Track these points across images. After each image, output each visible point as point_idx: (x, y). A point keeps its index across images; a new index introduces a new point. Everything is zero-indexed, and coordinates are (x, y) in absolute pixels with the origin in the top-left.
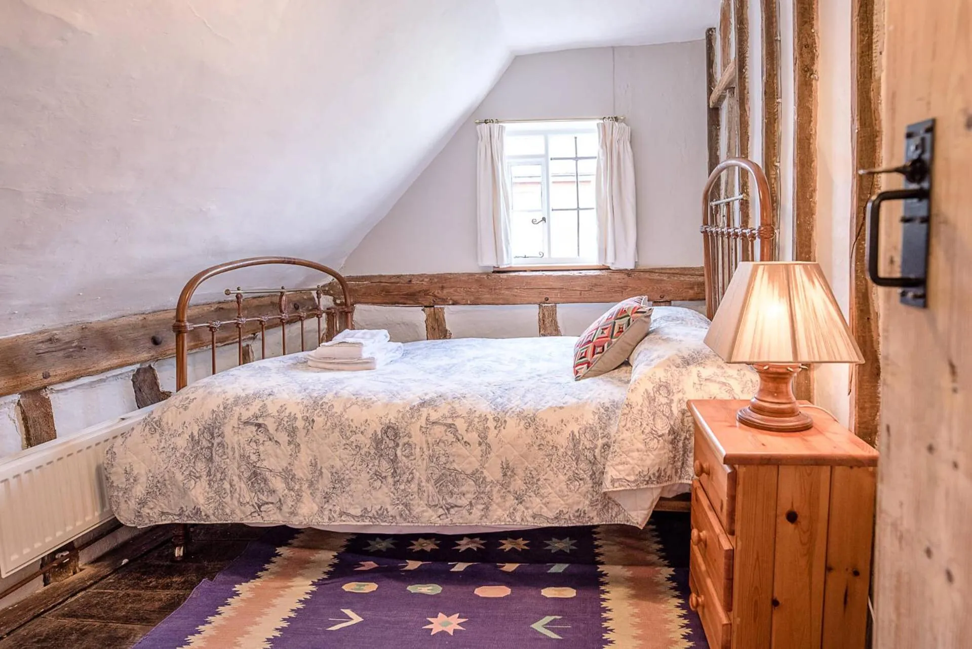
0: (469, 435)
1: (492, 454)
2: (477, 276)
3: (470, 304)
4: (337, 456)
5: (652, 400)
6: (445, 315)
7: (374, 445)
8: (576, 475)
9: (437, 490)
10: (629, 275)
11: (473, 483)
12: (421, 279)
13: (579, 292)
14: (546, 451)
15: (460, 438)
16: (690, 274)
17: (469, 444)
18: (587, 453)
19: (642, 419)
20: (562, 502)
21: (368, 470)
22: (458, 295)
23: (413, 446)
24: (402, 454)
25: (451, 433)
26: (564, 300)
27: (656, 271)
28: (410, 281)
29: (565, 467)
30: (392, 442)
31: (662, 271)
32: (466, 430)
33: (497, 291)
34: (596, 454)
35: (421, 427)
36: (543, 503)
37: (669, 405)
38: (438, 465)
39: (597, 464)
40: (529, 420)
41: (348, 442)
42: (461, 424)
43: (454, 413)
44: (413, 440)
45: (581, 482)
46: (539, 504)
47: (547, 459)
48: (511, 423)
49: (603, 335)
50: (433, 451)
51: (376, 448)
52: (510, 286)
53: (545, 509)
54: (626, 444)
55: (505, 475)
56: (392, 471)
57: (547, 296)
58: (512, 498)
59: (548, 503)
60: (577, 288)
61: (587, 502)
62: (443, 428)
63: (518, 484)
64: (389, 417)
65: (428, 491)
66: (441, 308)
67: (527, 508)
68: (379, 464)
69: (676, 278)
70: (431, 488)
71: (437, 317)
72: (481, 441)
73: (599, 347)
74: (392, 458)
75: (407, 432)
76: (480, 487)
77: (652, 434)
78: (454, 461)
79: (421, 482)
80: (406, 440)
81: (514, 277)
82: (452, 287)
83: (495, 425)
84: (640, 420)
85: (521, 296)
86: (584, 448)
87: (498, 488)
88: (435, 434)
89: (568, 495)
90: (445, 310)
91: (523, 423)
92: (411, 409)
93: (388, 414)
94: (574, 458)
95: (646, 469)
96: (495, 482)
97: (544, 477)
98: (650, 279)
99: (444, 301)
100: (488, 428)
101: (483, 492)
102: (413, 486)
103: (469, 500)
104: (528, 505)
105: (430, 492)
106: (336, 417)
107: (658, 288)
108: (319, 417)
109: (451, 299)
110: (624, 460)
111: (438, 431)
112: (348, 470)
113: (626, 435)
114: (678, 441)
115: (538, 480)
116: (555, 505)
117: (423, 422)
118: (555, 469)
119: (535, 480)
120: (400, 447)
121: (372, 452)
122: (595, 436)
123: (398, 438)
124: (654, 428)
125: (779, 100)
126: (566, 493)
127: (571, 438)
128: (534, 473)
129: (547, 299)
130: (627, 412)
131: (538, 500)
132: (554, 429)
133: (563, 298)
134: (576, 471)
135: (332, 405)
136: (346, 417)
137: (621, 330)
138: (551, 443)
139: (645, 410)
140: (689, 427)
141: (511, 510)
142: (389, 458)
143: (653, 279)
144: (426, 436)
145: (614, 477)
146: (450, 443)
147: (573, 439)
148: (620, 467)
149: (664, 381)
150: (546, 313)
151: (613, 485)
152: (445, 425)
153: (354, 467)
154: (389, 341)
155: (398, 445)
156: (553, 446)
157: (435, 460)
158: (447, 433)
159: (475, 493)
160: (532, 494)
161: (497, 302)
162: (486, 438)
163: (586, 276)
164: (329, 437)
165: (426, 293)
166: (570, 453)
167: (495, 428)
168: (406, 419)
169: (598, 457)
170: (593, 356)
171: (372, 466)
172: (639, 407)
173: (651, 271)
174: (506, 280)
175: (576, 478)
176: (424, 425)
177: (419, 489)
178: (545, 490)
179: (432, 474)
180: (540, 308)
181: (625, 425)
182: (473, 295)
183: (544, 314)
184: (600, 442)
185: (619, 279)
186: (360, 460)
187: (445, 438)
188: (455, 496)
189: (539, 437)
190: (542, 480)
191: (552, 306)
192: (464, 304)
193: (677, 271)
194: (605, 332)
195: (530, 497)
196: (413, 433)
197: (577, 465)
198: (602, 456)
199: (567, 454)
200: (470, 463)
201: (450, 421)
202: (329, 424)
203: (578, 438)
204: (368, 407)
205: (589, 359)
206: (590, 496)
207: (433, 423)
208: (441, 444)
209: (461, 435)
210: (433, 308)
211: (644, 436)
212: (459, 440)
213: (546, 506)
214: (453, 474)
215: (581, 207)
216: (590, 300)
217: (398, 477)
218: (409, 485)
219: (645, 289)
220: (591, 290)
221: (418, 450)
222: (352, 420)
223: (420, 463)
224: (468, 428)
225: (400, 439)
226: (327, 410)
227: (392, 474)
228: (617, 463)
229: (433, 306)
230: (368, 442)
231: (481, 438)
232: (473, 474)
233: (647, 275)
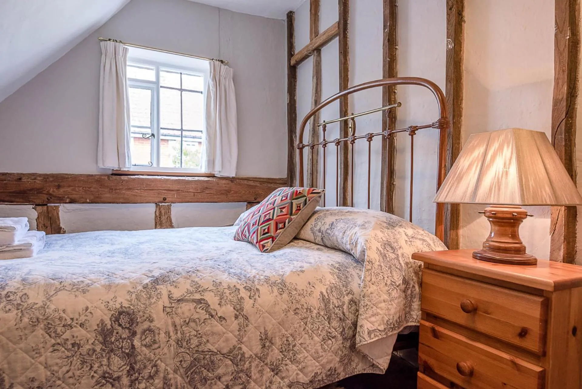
0: (224, 308)
1: (250, 326)
2: (98, 177)
3: (89, 203)
4: (41, 363)
5: (384, 256)
6: (60, 214)
7: (101, 339)
8: (329, 334)
9: (187, 381)
10: (232, 181)
11: (230, 362)
12: (33, 178)
13: (193, 194)
14: (301, 315)
15: (214, 313)
16: (273, 183)
17: (224, 319)
18: (337, 311)
19: (382, 272)
20: (317, 364)
21: (92, 373)
22: (76, 194)
23: (157, 331)
24: (142, 345)
25: (203, 309)
26: (180, 200)
27: (251, 179)
28: (20, 179)
29: (319, 327)
30: (127, 331)
31: (255, 179)
32: (219, 304)
33: (118, 191)
34: (345, 311)
35: (164, 307)
36: (299, 370)
37: (397, 258)
38: (189, 349)
39: (346, 321)
40: (280, 285)
41: (59, 341)
42: (211, 299)
43: (199, 287)
44: (157, 324)
45: (333, 340)
46: (296, 370)
47: (302, 323)
48: (264, 290)
49: (282, 213)
50: (183, 333)
51: (104, 343)
52: (131, 187)
53: (301, 375)
54: (375, 297)
55: (264, 346)
56: (128, 368)
57: (165, 197)
58: (269, 370)
59: (304, 368)
60: (191, 190)
61: (338, 359)
62: (192, 306)
63: (275, 354)
64: (119, 300)
65: (176, 382)
66: (55, 206)
67: (283, 378)
68: (109, 363)
69: (265, 185)
70: (179, 379)
71: (50, 216)
72: (238, 313)
73: (280, 223)
74: (127, 351)
75: (146, 315)
76: (237, 365)
77: (393, 285)
78: (208, 341)
79: (168, 374)
80: (146, 325)
81: (134, 179)
82: (69, 186)
83: (249, 295)
84: (382, 274)
85: (141, 196)
86: (334, 306)
87: (256, 362)
88: (183, 313)
89: (322, 356)
90: (60, 209)
91: (275, 289)
92: (144, 288)
93: (115, 297)
94: (326, 318)
95: (391, 317)
96: (254, 357)
97: (300, 342)
98: (247, 185)
99: (61, 200)
100: (242, 298)
101: (242, 371)
102: (157, 381)
103: (226, 383)
104: (284, 375)
105: (179, 384)
106: (38, 309)
107: (253, 192)
108: (6, 312)
109: (68, 198)
110: (375, 312)
111: (186, 309)
112: (59, 379)
113: (373, 288)
114: (408, 289)
115: (294, 346)
116: (310, 369)
117: (164, 300)
118: (310, 331)
119: (291, 347)
120: (138, 336)
121: (98, 348)
122: (341, 294)
123: (135, 325)
124: (393, 280)
125: (397, 47)
126: (321, 354)
127: (321, 298)
128: (290, 339)
129: (165, 199)
130: (371, 268)
131: (294, 367)
132: (305, 292)
133: (179, 198)
134: (329, 330)
135: (26, 294)
136: (53, 307)
137: (299, 208)
138: (305, 306)
139: (382, 265)
140: (412, 276)
141: (268, 384)
142: (123, 352)
143: (250, 185)
144: (172, 318)
145: (370, 329)
146: (203, 321)
147: (323, 300)
148: (373, 319)
149: (385, 240)
150: (163, 212)
151: (370, 337)
152: (194, 301)
153: (70, 374)
154: (29, 230)
155: (134, 334)
156: (306, 309)
157: (185, 344)
158: (198, 310)
159: (233, 373)
160: (288, 362)
161: (117, 201)
162: (242, 309)
163: (198, 181)
164: (26, 339)
165: (39, 191)
166: (322, 313)
167: (250, 297)
168: (143, 301)
169: (347, 314)
170: (276, 231)
171: (98, 367)
172: (377, 263)
173: (248, 179)
174: (127, 181)
175: (329, 337)
176: (167, 304)
177: (164, 383)
178: (301, 355)
179: (181, 361)
180: (156, 207)
181: (371, 280)
182: (92, 194)
183: (160, 212)
184: (347, 299)
185: (225, 184)
186: (79, 362)
187: (196, 316)
188: (209, 382)
189: (294, 301)
190: (298, 345)
191: (168, 205)
192: (83, 203)
193: (265, 180)
194: (284, 210)
195: (286, 365)
196: (154, 316)
197: (329, 324)
198: (349, 312)
199: (320, 315)
200: (227, 340)
201: (197, 296)
202: (26, 320)
203: (327, 297)
204: (84, 292)
205: (273, 234)
206: (340, 353)
207: (179, 301)
208: (192, 324)
209: (215, 310)
210: (46, 207)
211: (387, 288)
212: (212, 316)
213: (302, 372)
214: (208, 356)
215: (184, 129)
216: (201, 200)
217: (137, 374)
218: (151, 381)
219: (244, 192)
220: (203, 192)
221: (162, 335)
222: (64, 311)
223: (166, 350)
224: (221, 302)
225: (137, 325)
226: (19, 302)
227: (128, 371)
228: (370, 315)
229: (46, 205)
230: (91, 337)
231: (237, 311)
232: (230, 352)
233: (246, 182)
